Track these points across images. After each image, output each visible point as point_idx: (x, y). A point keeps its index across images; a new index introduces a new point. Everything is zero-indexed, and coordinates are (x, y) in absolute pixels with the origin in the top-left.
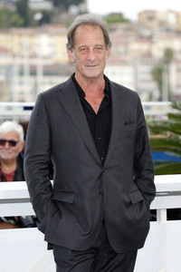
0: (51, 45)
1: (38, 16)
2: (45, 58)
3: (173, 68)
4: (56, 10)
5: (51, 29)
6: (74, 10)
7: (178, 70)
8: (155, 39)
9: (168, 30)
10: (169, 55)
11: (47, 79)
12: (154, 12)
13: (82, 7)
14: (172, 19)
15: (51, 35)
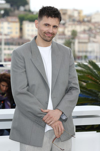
0: (9, 28)
1: (2, 12)
2: (6, 35)
3: (76, 41)
4: (12, 9)
5: (10, 19)
6: (22, 8)
7: (79, 43)
8: (67, 25)
9: (74, 20)
10: (74, 34)
11: (7, 47)
12: (66, 10)
13: (27, 7)
14: (76, 14)
15: (9, 22)
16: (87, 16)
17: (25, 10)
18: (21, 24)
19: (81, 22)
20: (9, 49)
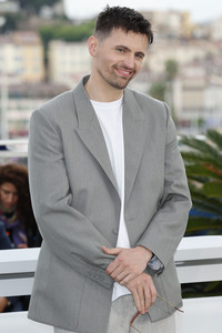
0: (17, 59)
1: (1, 22)
2: (10, 75)
3: (177, 86)
4: (24, 13)
5: (19, 37)
6: (47, 12)
7: (185, 89)
9: (170, 37)
10: (172, 69)
11: (14, 103)
13: (58, 9)
14: (174, 22)
15: (17, 45)
16: (201, 26)
17: (55, 16)
18: (46, 49)
19: (187, 39)
20: (19, 108)
